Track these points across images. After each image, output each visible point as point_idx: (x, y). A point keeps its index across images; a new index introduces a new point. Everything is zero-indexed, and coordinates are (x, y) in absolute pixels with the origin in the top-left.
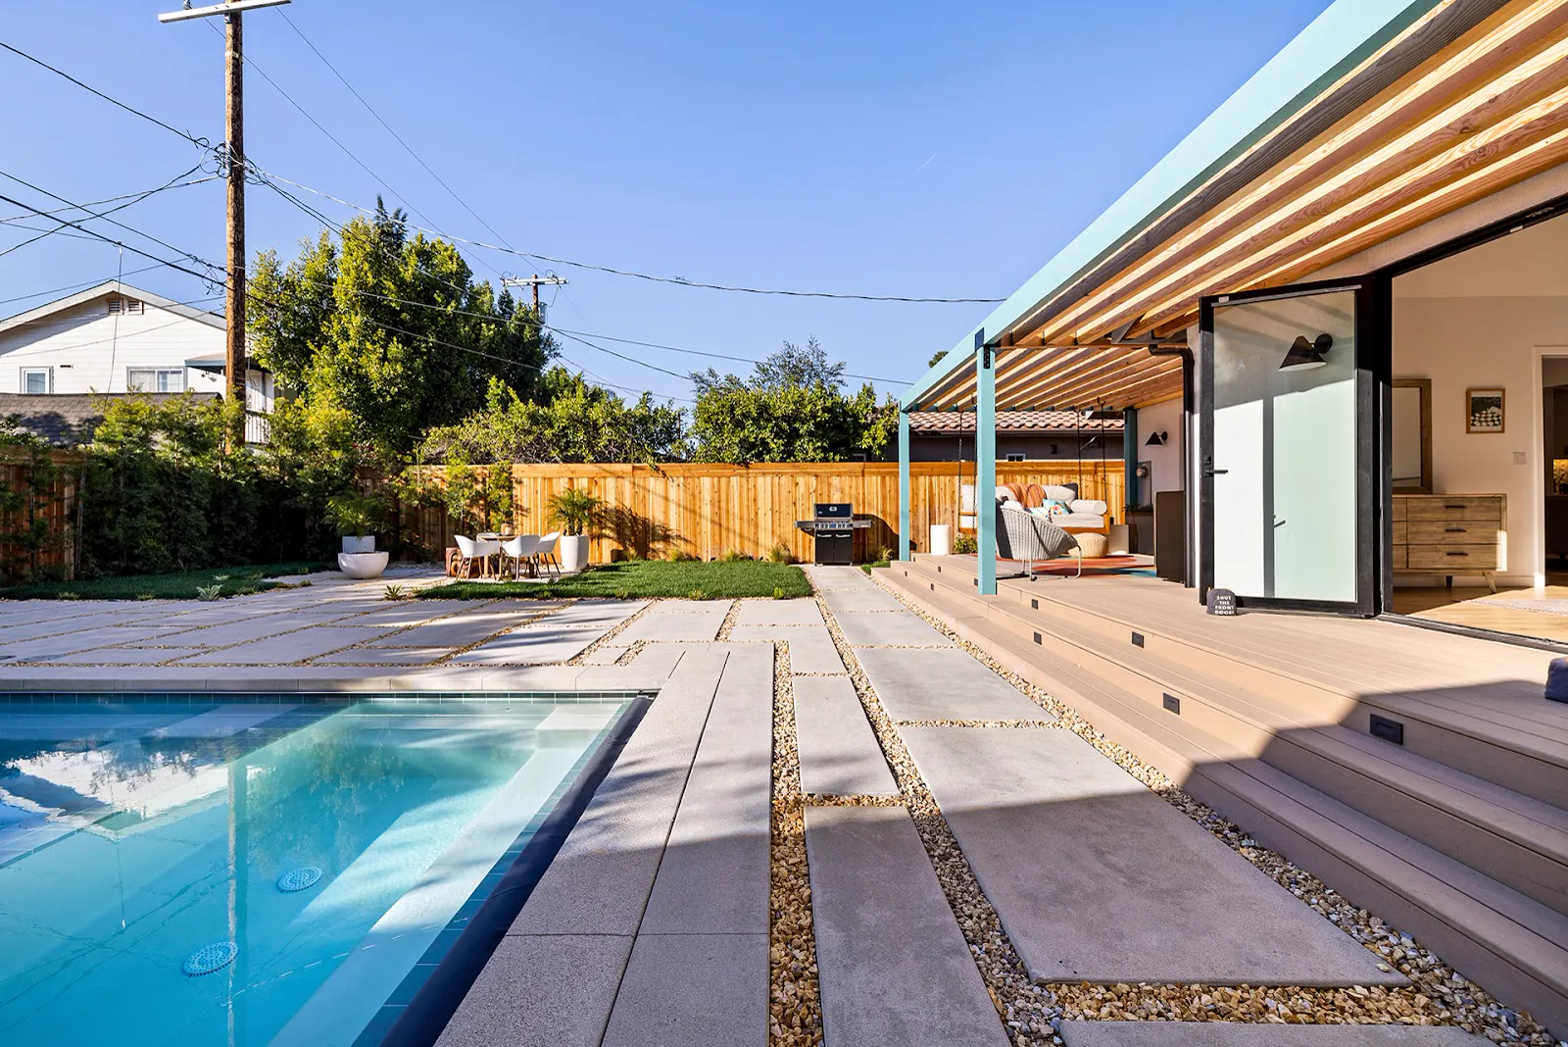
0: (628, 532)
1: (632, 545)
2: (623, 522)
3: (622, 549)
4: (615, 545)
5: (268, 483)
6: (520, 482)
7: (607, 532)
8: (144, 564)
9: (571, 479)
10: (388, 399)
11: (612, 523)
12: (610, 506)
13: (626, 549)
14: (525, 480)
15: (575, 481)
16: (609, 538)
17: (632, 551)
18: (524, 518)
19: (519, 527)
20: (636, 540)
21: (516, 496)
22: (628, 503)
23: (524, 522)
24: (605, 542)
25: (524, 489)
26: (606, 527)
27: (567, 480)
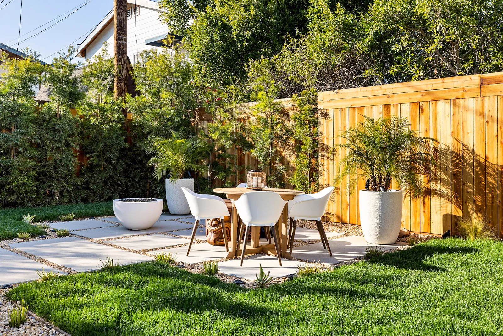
0: (471, 188)
1: (479, 210)
2: (464, 171)
3: (461, 214)
4: (451, 209)
5: (134, 127)
6: (326, 115)
7: (439, 187)
8: (17, 198)
9: (387, 107)
10: (245, 43)
11: (445, 171)
12: (442, 146)
13: (467, 216)
14: (331, 112)
15: (393, 109)
16: (440, 195)
17: (477, 221)
18: (331, 162)
19: (325, 173)
20: (484, 201)
21: (322, 133)
22: (471, 141)
23: (331, 167)
24: (435, 202)
25: (331, 124)
26: (437, 180)
27: (381, 108)
